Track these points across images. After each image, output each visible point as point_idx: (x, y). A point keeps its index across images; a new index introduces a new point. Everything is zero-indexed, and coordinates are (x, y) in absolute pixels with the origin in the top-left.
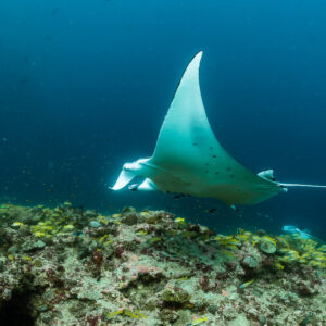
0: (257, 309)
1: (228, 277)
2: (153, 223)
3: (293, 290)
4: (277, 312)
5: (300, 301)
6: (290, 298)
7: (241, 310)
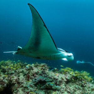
0: (70, 90)
1: (62, 82)
2: (42, 67)
3: (79, 85)
4: (75, 91)
5: (81, 88)
6: (78, 87)
7: (66, 90)
